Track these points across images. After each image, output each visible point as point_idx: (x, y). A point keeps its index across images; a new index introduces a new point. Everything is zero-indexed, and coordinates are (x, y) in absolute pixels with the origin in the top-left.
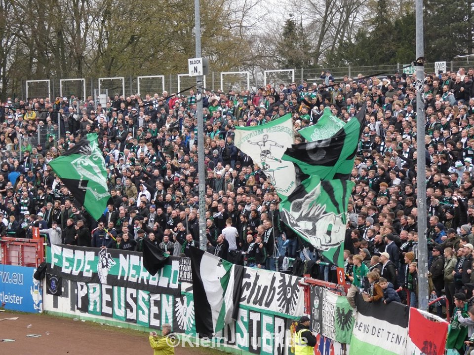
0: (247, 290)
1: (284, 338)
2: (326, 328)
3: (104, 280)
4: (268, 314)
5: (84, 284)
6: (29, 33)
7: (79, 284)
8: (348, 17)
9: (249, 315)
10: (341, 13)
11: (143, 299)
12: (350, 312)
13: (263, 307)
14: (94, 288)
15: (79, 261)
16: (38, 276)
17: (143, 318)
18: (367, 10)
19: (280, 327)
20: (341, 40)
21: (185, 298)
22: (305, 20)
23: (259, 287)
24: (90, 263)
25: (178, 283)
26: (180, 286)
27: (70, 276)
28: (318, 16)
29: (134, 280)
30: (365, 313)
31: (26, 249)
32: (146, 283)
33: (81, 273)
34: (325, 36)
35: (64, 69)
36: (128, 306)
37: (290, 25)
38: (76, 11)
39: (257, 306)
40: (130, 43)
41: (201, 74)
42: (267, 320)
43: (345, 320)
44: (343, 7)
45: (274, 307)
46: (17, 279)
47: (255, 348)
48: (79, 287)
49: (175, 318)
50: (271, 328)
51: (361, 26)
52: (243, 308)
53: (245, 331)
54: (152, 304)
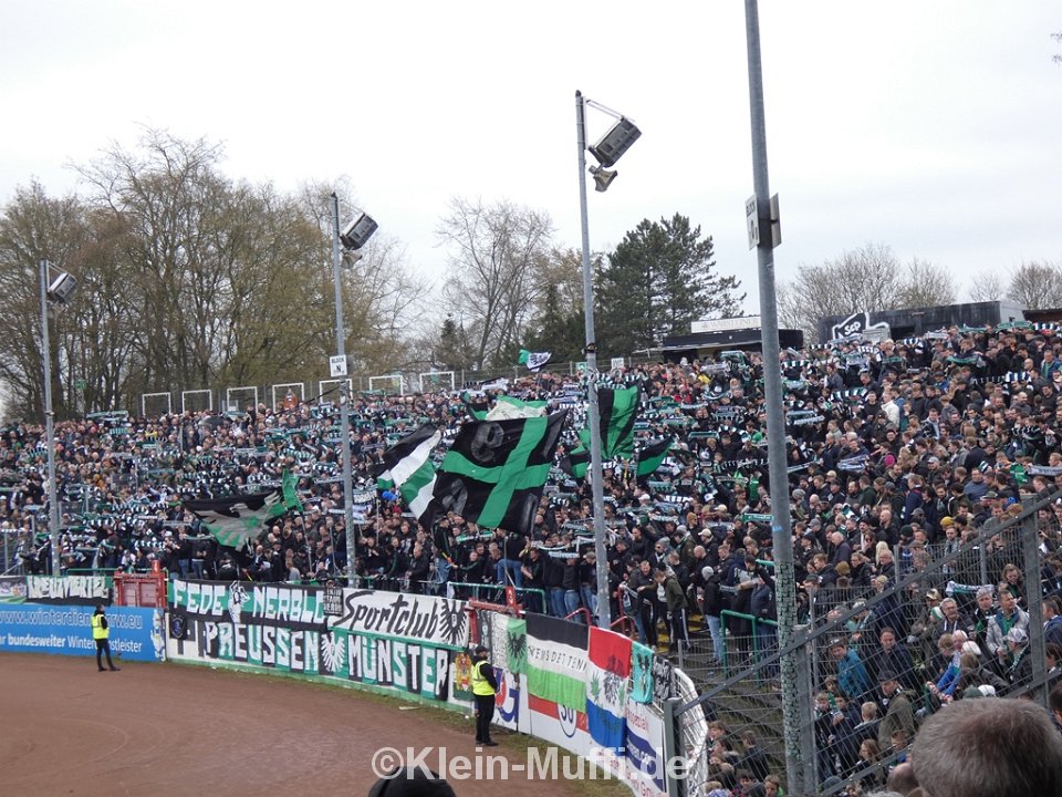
0: (405, 620)
1: (447, 673)
2: (497, 657)
3: (236, 618)
4: (429, 646)
5: (213, 624)
6: (145, 341)
7: (207, 624)
8: (514, 316)
9: (407, 649)
10: (507, 312)
11: (283, 638)
12: (523, 637)
13: (423, 639)
14: (226, 629)
15: (207, 598)
17: (283, 661)
18: (535, 308)
19: (443, 661)
20: (507, 342)
21: (333, 634)
22: (465, 321)
23: (420, 616)
24: (219, 599)
25: (323, 617)
26: (326, 620)
27: (197, 616)
28: (480, 316)
29: (272, 616)
30: (542, 636)
31: (144, 587)
32: (286, 619)
33: (210, 611)
34: (489, 339)
35: (187, 378)
36: (265, 647)
37: (449, 326)
38: (200, 314)
39: (416, 638)
40: (263, 347)
41: (346, 373)
42: (428, 653)
43: (517, 645)
44: (508, 305)
45: (436, 639)
46: (134, 622)
47: (415, 687)
48: (208, 629)
49: (321, 658)
50: (432, 663)
51: (529, 326)
52: (400, 641)
53: (403, 669)
54: (294, 644)
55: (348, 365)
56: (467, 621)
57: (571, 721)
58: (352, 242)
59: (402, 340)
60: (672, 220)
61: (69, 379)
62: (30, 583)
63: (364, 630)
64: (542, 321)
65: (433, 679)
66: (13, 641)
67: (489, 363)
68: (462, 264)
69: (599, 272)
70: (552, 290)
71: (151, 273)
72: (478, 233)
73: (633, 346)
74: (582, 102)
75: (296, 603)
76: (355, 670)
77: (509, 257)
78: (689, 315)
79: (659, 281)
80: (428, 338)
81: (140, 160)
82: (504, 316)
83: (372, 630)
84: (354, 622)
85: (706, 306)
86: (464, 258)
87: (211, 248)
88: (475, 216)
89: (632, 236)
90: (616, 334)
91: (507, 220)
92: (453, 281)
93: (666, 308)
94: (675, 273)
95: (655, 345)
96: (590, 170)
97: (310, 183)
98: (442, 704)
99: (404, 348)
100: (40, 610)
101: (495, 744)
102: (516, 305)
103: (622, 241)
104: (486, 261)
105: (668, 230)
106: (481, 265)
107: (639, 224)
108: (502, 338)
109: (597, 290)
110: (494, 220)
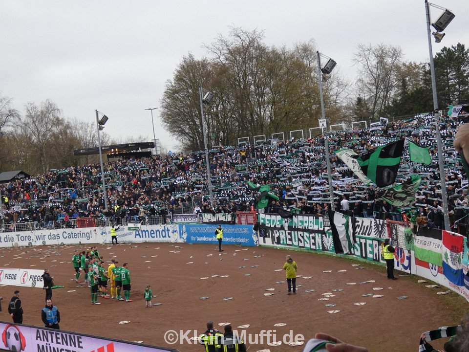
0: (358, 228)
1: (378, 250)
2: (400, 243)
3: (286, 229)
4: (369, 239)
5: (277, 231)
7: (275, 231)
8: (387, 93)
9: (360, 240)
11: (306, 236)
12: (412, 235)
13: (367, 236)
14: (282, 233)
15: (274, 220)
16: (255, 229)
17: (307, 245)
18: (396, 89)
19: (376, 245)
20: (385, 105)
21: (327, 235)
23: (364, 227)
24: (279, 221)
25: (323, 227)
26: (324, 229)
27: (270, 228)
28: (372, 94)
29: (301, 228)
31: (248, 217)
32: (307, 229)
33: (275, 226)
34: (377, 104)
35: (255, 131)
36: (299, 240)
37: (359, 100)
38: (259, 103)
39: (363, 236)
40: (285, 115)
42: (369, 242)
45: (373, 235)
46: (245, 231)
47: (364, 256)
48: (275, 233)
49: (323, 244)
50: (371, 246)
51: (394, 97)
53: (359, 248)
54: (311, 238)
56: (386, 228)
57: (435, 270)
58: (326, 71)
60: (456, 46)
61: (208, 133)
62: (203, 216)
64: (400, 94)
65: (372, 252)
66: (199, 239)
67: (377, 115)
68: (364, 73)
69: (424, 71)
70: (404, 82)
71: (238, 88)
72: (370, 59)
74: (428, 5)
75: (311, 222)
77: (384, 67)
79: (452, 74)
80: (349, 105)
81: (231, 41)
82: (383, 93)
86: (364, 70)
88: (368, 52)
89: (439, 55)
91: (382, 52)
92: (360, 80)
93: (456, 85)
94: (459, 69)
95: (451, 102)
96: (433, 34)
97: (298, 44)
98: (376, 263)
100: (208, 227)
101: (396, 279)
102: (388, 89)
103: (434, 57)
104: (374, 70)
105: (455, 51)
106: (372, 72)
107: (442, 49)
108: (382, 104)
109: (424, 79)
110: (376, 53)
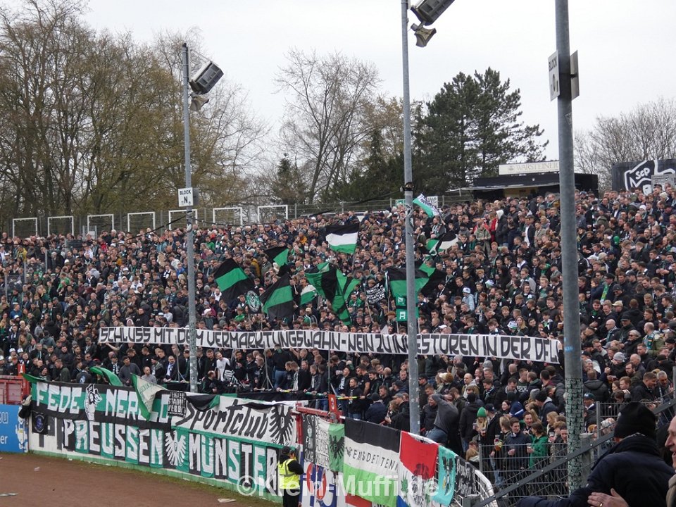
0: (239, 422)
2: (320, 456)
3: (91, 417)
4: (260, 445)
5: (70, 421)
6: (16, 171)
7: (66, 421)
8: (342, 157)
9: (241, 447)
10: (336, 153)
11: (132, 435)
12: (342, 439)
13: (255, 438)
14: (82, 426)
15: (66, 398)
16: (23, 414)
17: (132, 455)
18: (361, 150)
19: (272, 459)
20: (336, 180)
21: (175, 433)
23: (252, 419)
24: (76, 399)
25: (168, 417)
26: (170, 420)
27: (57, 414)
28: (312, 156)
29: (123, 416)
30: (359, 439)
31: (11, 387)
32: (135, 419)
33: (68, 410)
34: (319, 177)
35: (52, 206)
36: (116, 442)
37: (285, 164)
38: (65, 148)
39: (249, 438)
40: (120, 179)
41: (192, 204)
42: (259, 452)
43: (337, 447)
44: (337, 146)
45: (267, 438)
46: (2, 418)
48: (66, 425)
49: (165, 454)
51: (355, 166)
52: (235, 440)
53: (237, 465)
54: (142, 440)
55: (194, 197)
56: (294, 423)
58: (201, 87)
59: (243, 176)
60: (484, 73)
63: (203, 430)
64: (367, 162)
65: (263, 474)
67: (319, 199)
68: (297, 109)
69: (419, 118)
70: (376, 135)
71: (22, 111)
72: (312, 82)
73: (447, 186)
76: (195, 465)
77: (339, 104)
78: (498, 159)
79: (471, 128)
80: (266, 175)
81: (14, 11)
82: (333, 157)
83: (210, 430)
84: (194, 422)
85: (513, 151)
86: (299, 104)
87: (76, 90)
88: (310, 67)
89: (449, 87)
90: (432, 175)
91: (338, 71)
92: (289, 124)
93: (477, 152)
94: (486, 121)
95: (467, 185)
96: (412, 27)
97: (164, 34)
99: (244, 183)
102: (343, 147)
103: (440, 92)
104: (318, 107)
105: (481, 84)
106: (314, 110)
107: (455, 76)
108: (331, 177)
109: (416, 135)
110: (326, 70)
